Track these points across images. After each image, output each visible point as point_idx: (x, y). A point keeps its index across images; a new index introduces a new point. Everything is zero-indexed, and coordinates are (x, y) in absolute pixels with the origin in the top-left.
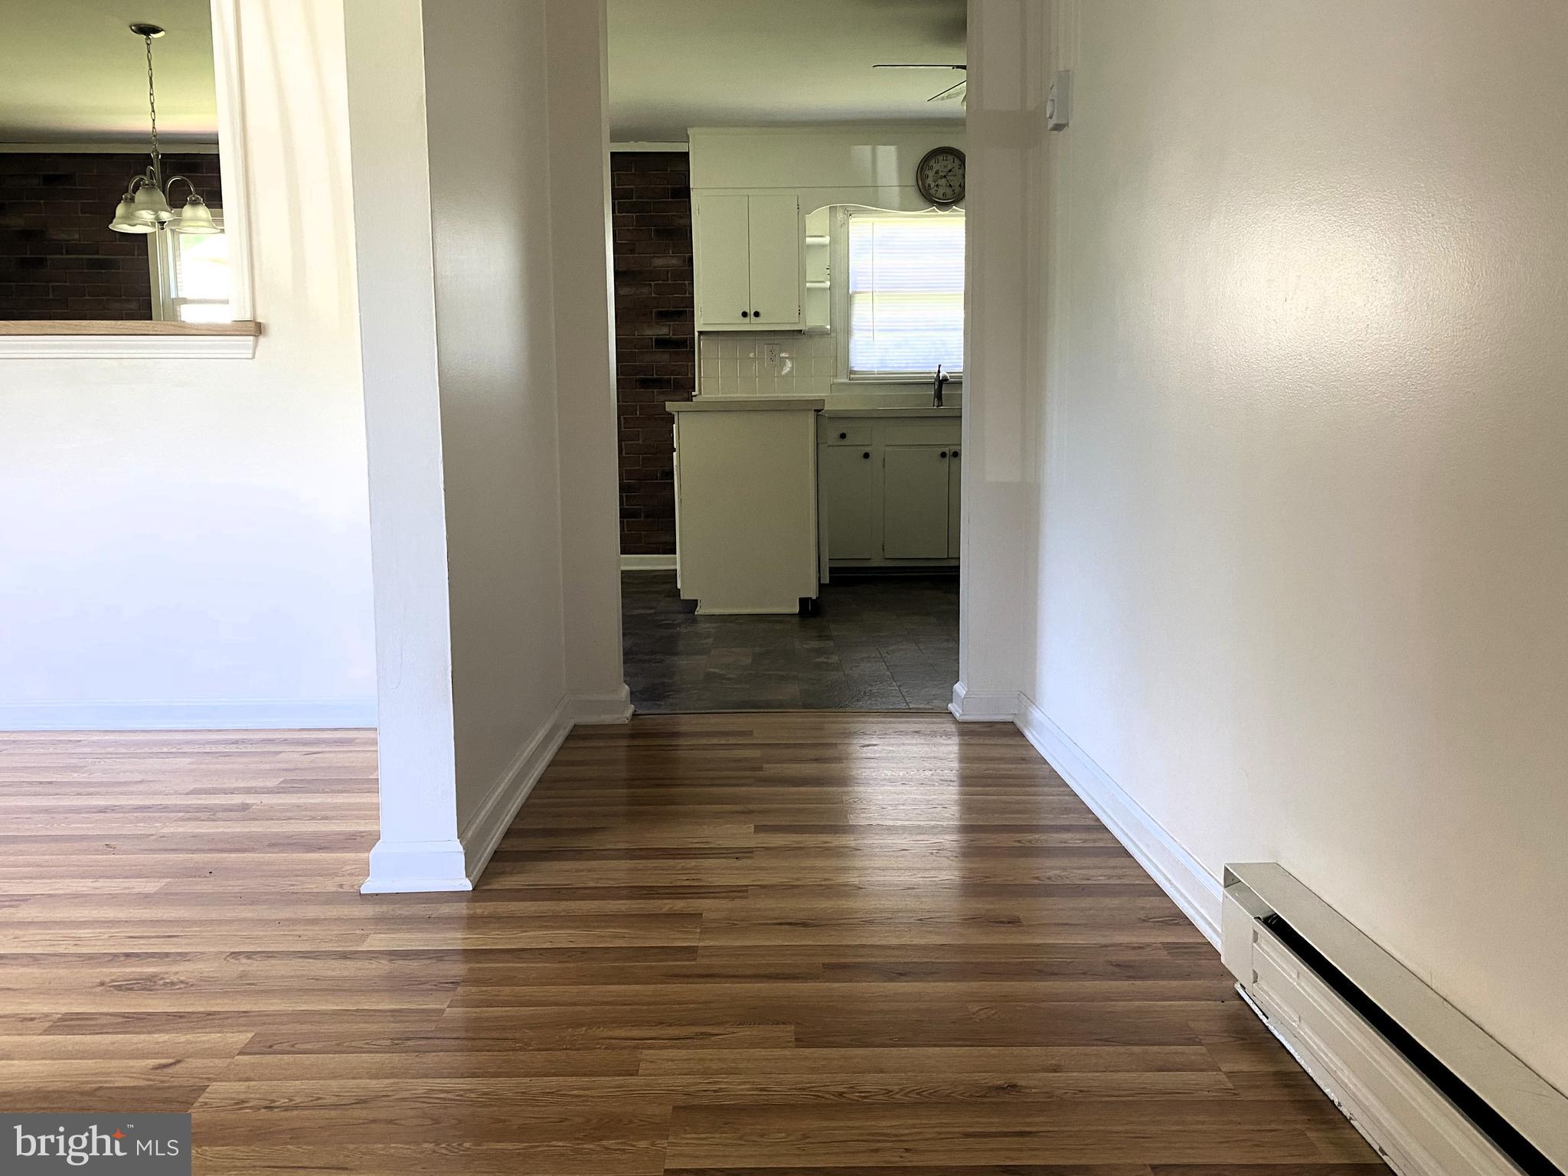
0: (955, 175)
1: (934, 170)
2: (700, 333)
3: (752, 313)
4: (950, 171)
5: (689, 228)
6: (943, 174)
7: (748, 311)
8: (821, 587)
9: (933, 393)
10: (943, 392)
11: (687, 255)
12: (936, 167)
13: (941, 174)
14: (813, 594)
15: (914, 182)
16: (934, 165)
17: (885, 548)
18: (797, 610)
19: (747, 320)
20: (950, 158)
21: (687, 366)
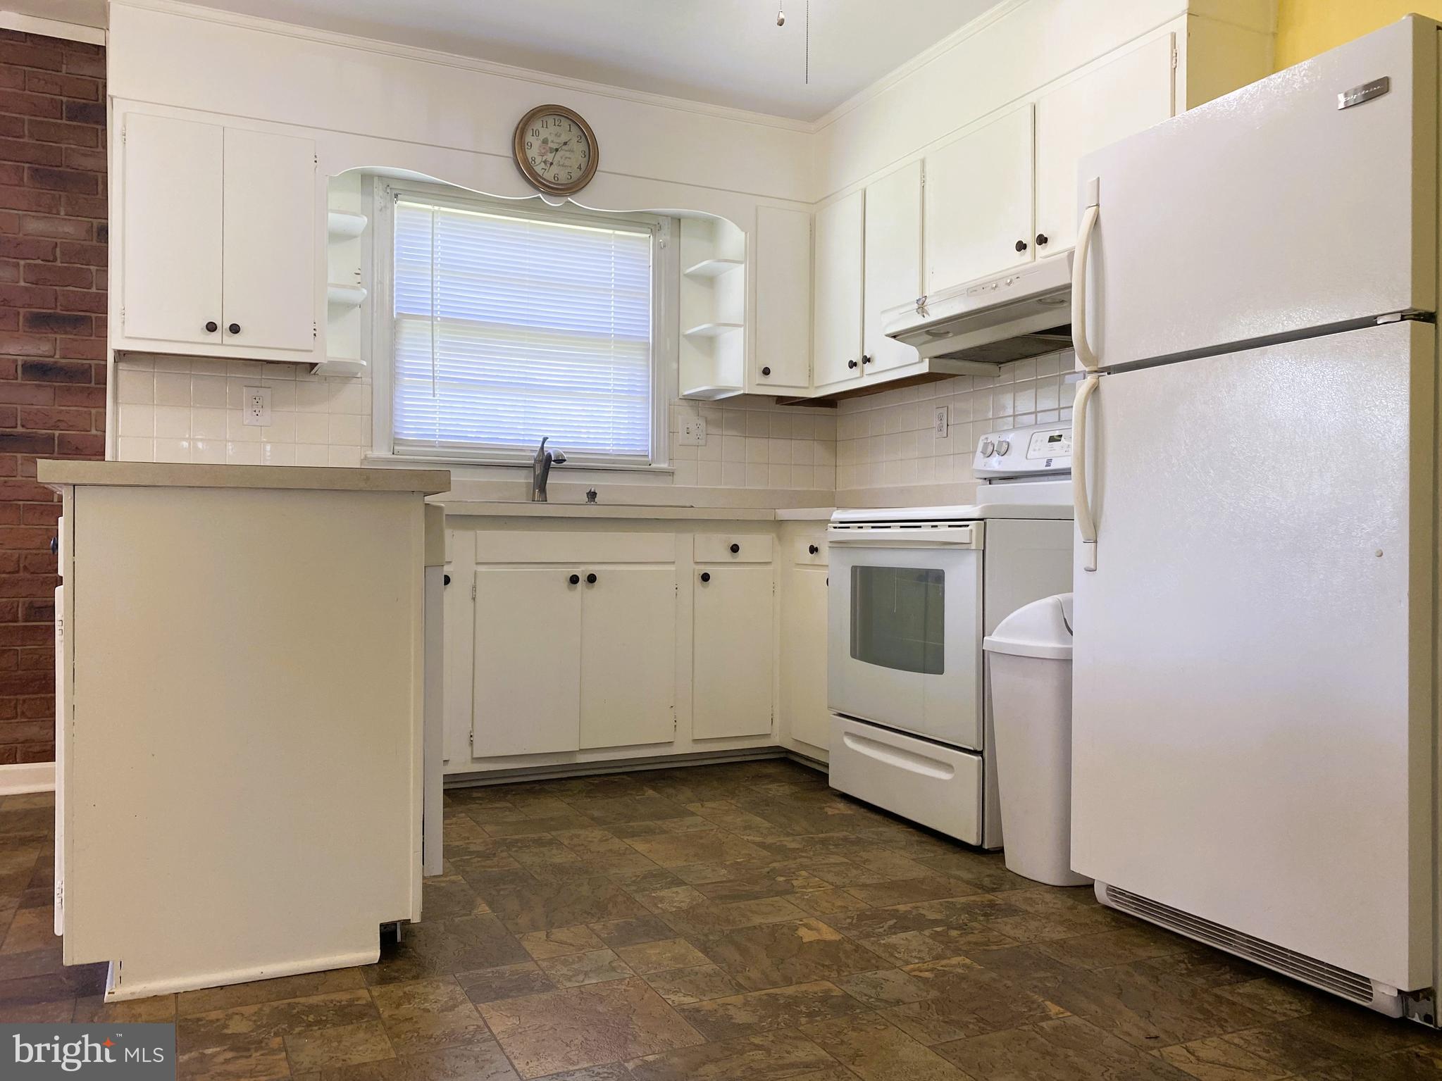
0: (571, 151)
1: (541, 137)
2: (122, 355)
3: (227, 325)
4: (565, 144)
5: (100, 176)
6: (555, 146)
7: (219, 324)
8: (431, 891)
9: (532, 481)
10: (548, 482)
11: (95, 222)
12: (544, 133)
13: (550, 145)
14: (409, 908)
15: (510, 154)
16: (541, 130)
17: (474, 739)
18: (373, 954)
19: (215, 337)
20: (565, 123)
21: (90, 414)
